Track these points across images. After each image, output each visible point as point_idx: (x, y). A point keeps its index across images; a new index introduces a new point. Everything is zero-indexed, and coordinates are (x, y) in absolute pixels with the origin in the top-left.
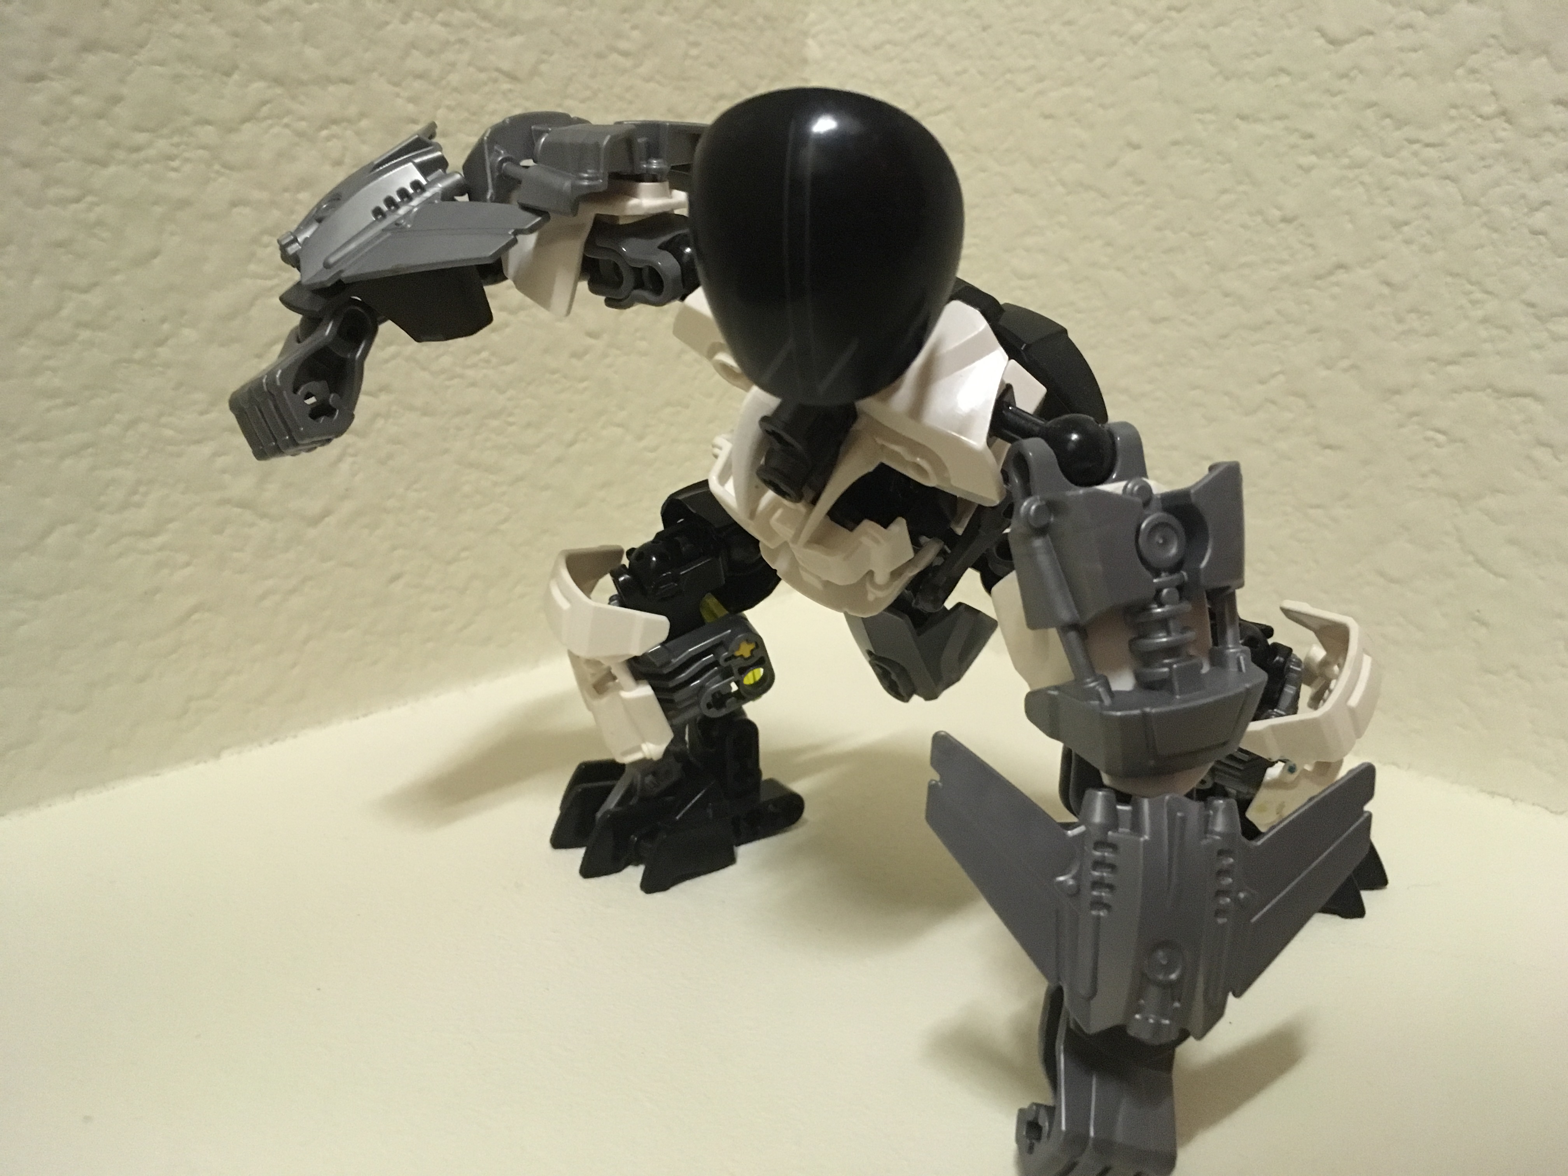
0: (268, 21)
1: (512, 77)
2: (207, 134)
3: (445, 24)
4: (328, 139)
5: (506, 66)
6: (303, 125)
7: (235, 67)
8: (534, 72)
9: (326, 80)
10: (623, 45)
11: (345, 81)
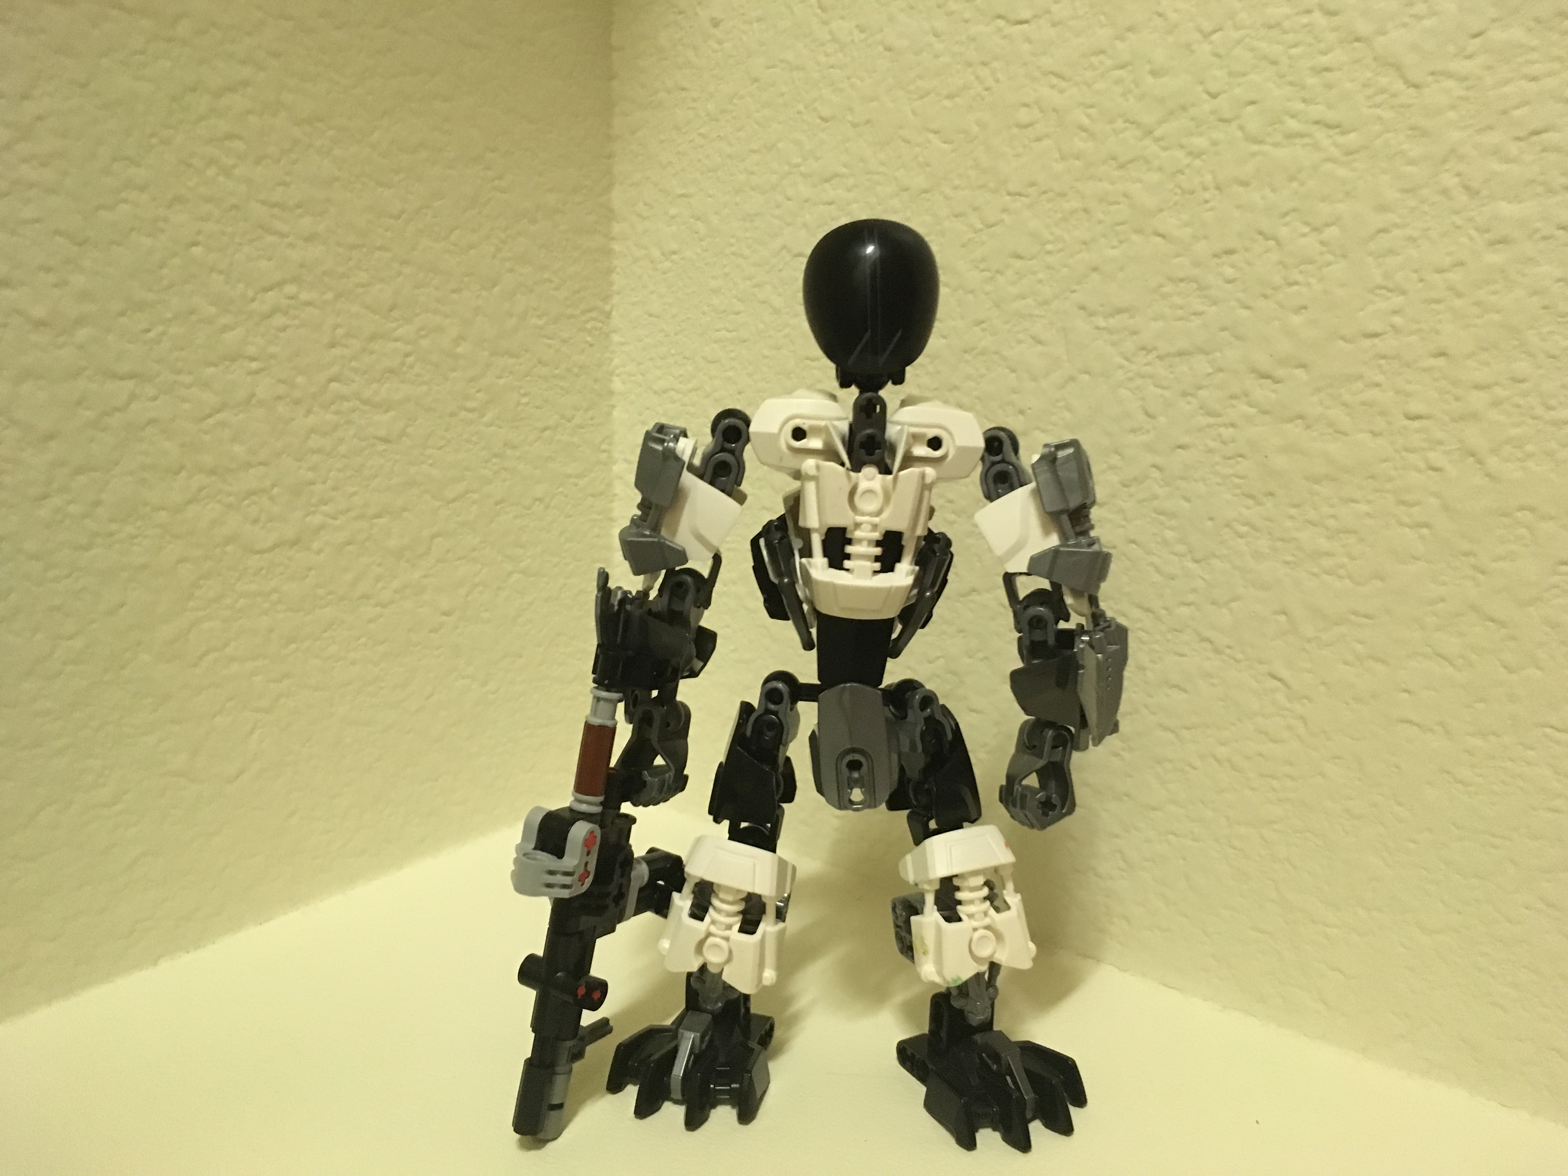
0: (206, 433)
1: (386, 440)
2: (163, 516)
3: (337, 413)
4: (248, 506)
5: (382, 433)
6: (231, 499)
7: (182, 468)
8: (403, 434)
9: (249, 465)
10: (470, 404)
11: (261, 464)
